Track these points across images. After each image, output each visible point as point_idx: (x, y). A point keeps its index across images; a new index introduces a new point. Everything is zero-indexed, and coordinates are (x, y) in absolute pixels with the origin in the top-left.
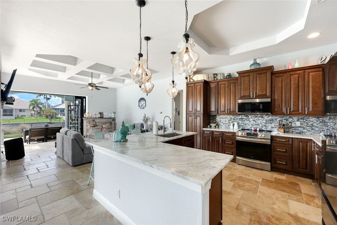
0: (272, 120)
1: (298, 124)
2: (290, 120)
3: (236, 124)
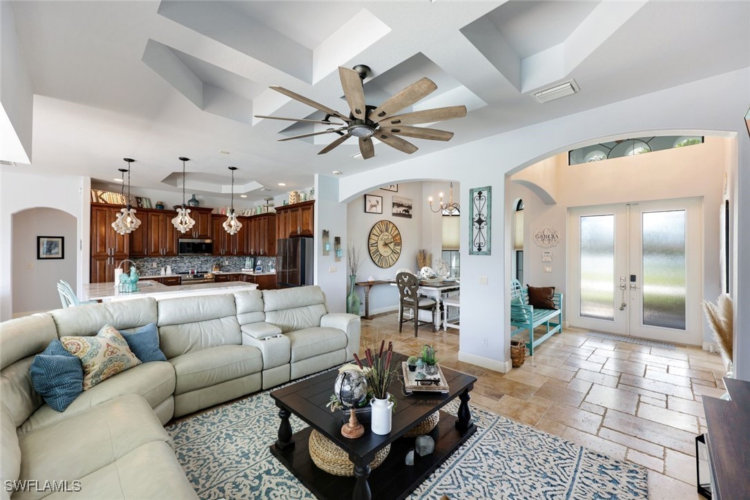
0: (207, 261)
1: (227, 263)
2: (221, 260)
3: (169, 268)
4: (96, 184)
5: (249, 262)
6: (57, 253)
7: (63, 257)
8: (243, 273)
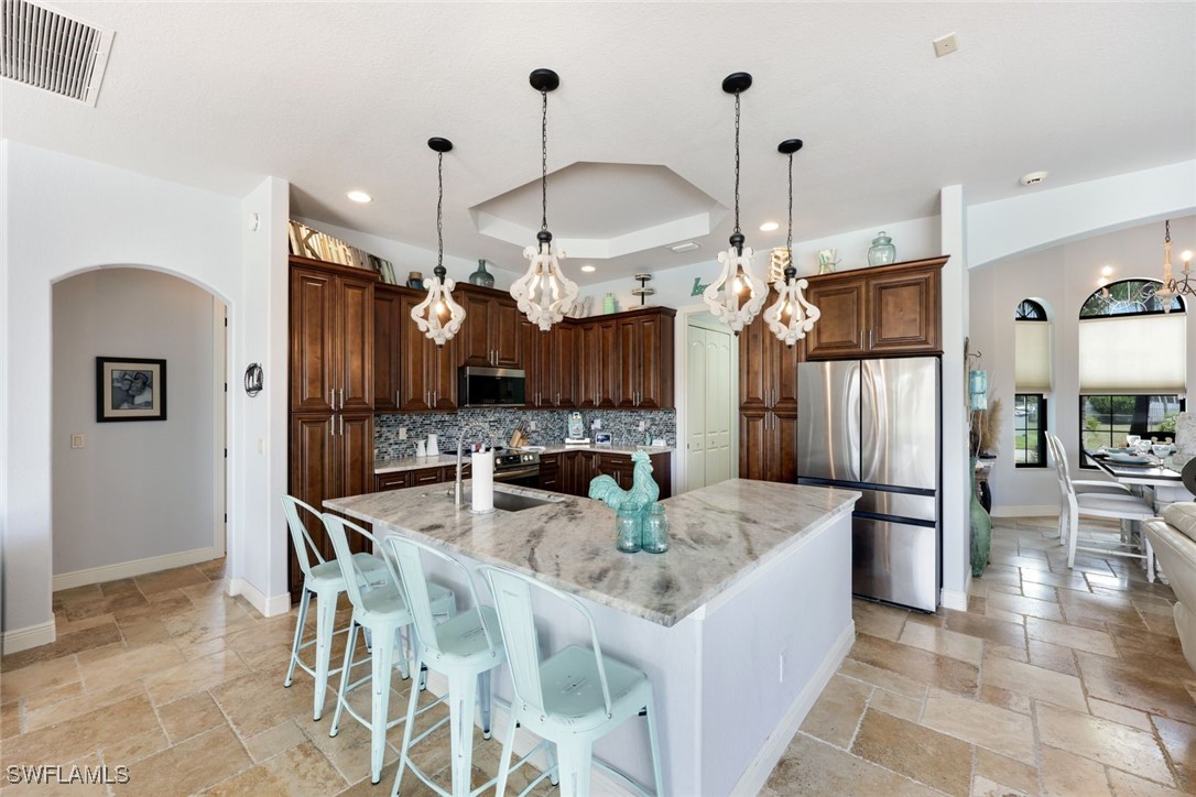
1: (532, 426)
3: (433, 439)
4: (301, 209)
5: (575, 421)
6: (149, 404)
7: (163, 416)
8: (568, 448)
